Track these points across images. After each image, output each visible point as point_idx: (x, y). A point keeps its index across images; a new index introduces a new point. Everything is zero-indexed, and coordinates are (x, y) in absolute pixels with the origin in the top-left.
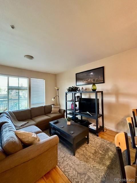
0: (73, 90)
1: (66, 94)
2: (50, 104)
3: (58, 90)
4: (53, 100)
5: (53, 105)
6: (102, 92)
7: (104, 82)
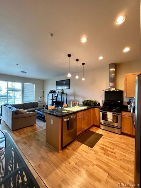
0: (53, 92)
1: (48, 95)
2: (37, 102)
3: (43, 92)
4: (39, 98)
5: (39, 102)
6: (67, 94)
7: (70, 89)
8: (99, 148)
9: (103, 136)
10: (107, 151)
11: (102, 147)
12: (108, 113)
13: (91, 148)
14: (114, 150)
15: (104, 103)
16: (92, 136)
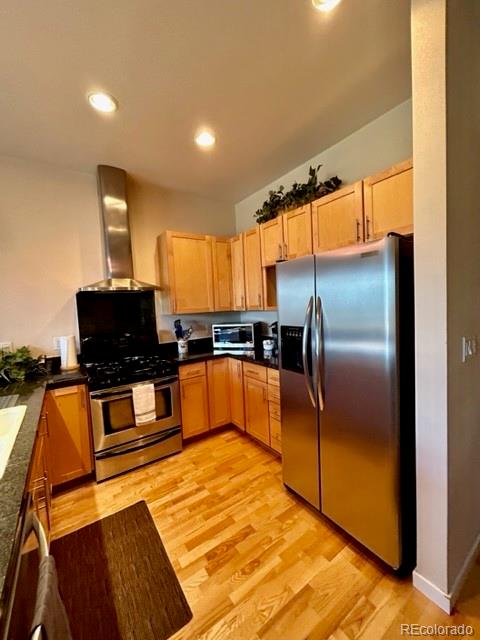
8: (203, 572)
9: (150, 507)
10: (231, 551)
11: (209, 556)
12: (134, 389)
13: (186, 631)
14: (236, 519)
15: (79, 353)
16: (110, 553)
